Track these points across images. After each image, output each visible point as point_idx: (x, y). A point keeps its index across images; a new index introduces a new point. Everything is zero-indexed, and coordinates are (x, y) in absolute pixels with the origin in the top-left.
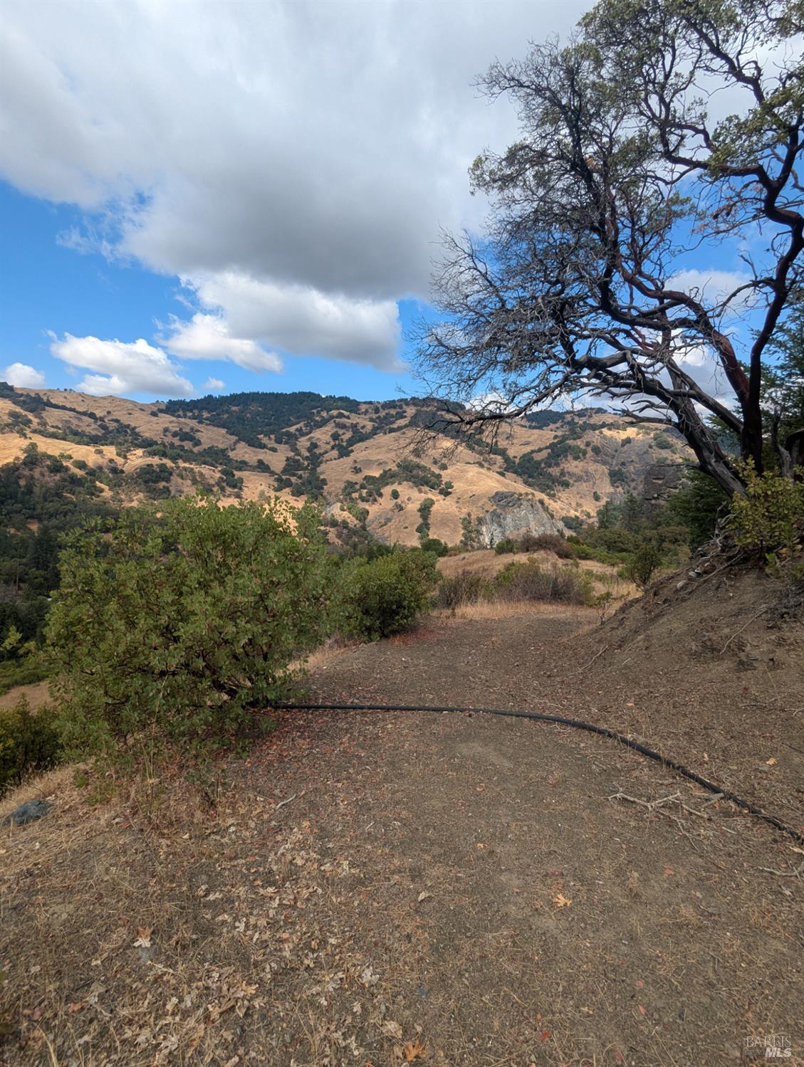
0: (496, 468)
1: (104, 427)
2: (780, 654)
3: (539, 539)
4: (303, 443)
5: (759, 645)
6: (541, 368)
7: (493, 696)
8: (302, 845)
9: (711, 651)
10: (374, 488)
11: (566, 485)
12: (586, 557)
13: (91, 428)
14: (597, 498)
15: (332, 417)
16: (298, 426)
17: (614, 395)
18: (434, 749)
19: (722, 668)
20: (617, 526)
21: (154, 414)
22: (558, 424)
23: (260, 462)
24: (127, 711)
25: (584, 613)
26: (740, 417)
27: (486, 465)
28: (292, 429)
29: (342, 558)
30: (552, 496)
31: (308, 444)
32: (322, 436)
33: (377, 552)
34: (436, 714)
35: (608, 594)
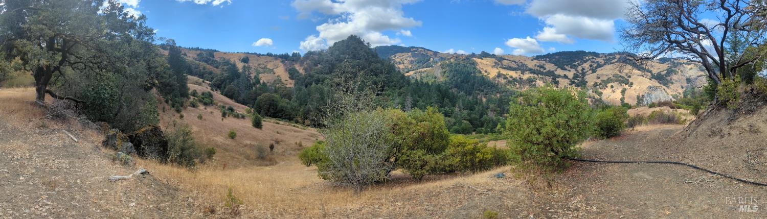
0: (648, 77)
1: (518, 65)
2: (731, 131)
3: (664, 102)
4: (580, 68)
5: (726, 130)
6: (661, 43)
7: (647, 157)
8: (580, 202)
9: (714, 133)
10: (605, 84)
11: (672, 83)
12: (679, 108)
13: (514, 65)
14: (682, 88)
15: (590, 59)
16: (578, 62)
17: (684, 53)
18: (626, 175)
19: (716, 138)
20: (689, 97)
21: (532, 60)
22: (669, 62)
23: (565, 75)
24: (526, 153)
25: (680, 127)
26: (719, 62)
27: (645, 76)
28: (576, 63)
29: (593, 109)
30: (668, 87)
31: (581, 69)
32: (586, 66)
33: (606, 107)
34: (627, 164)
35: (686, 120)
